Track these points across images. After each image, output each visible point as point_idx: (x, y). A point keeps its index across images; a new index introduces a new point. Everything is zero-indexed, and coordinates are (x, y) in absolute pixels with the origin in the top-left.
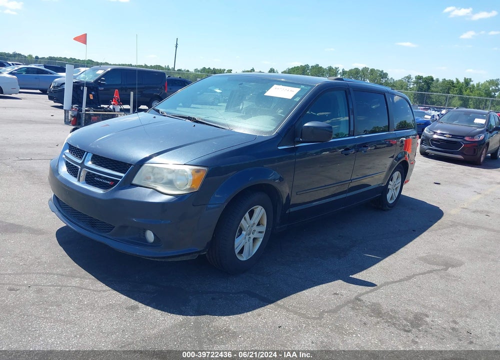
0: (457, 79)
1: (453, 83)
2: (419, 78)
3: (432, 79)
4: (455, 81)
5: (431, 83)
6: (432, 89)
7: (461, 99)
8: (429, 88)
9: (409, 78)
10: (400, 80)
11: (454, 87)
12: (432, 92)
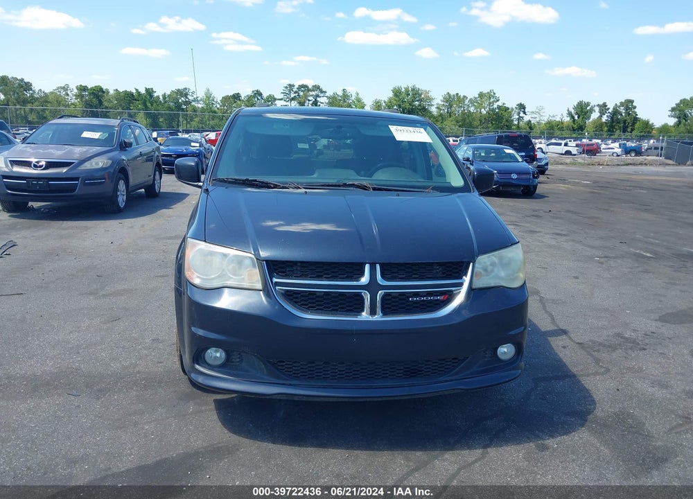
0: (137, 90)
1: (132, 94)
2: (82, 89)
3: (101, 90)
4: (134, 91)
5: (102, 96)
6: (106, 104)
7: (148, 115)
8: (101, 103)
9: (65, 88)
10: (52, 93)
11: (135, 100)
12: (106, 108)
